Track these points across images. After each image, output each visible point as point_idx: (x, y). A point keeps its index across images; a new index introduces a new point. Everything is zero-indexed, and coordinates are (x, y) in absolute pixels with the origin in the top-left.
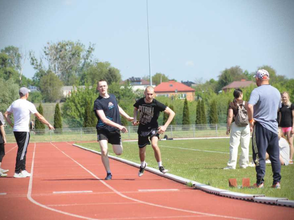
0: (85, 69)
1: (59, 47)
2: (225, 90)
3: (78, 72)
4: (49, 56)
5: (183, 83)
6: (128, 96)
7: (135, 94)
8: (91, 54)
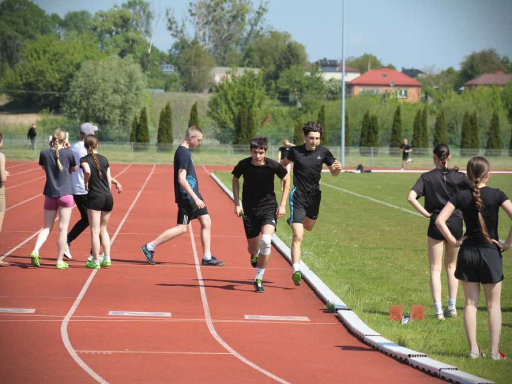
0: (251, 42)
1: (212, 4)
2: (470, 86)
3: (241, 45)
4: (196, 16)
5: (405, 72)
6: (316, 89)
7: (327, 85)
8: (262, 18)
